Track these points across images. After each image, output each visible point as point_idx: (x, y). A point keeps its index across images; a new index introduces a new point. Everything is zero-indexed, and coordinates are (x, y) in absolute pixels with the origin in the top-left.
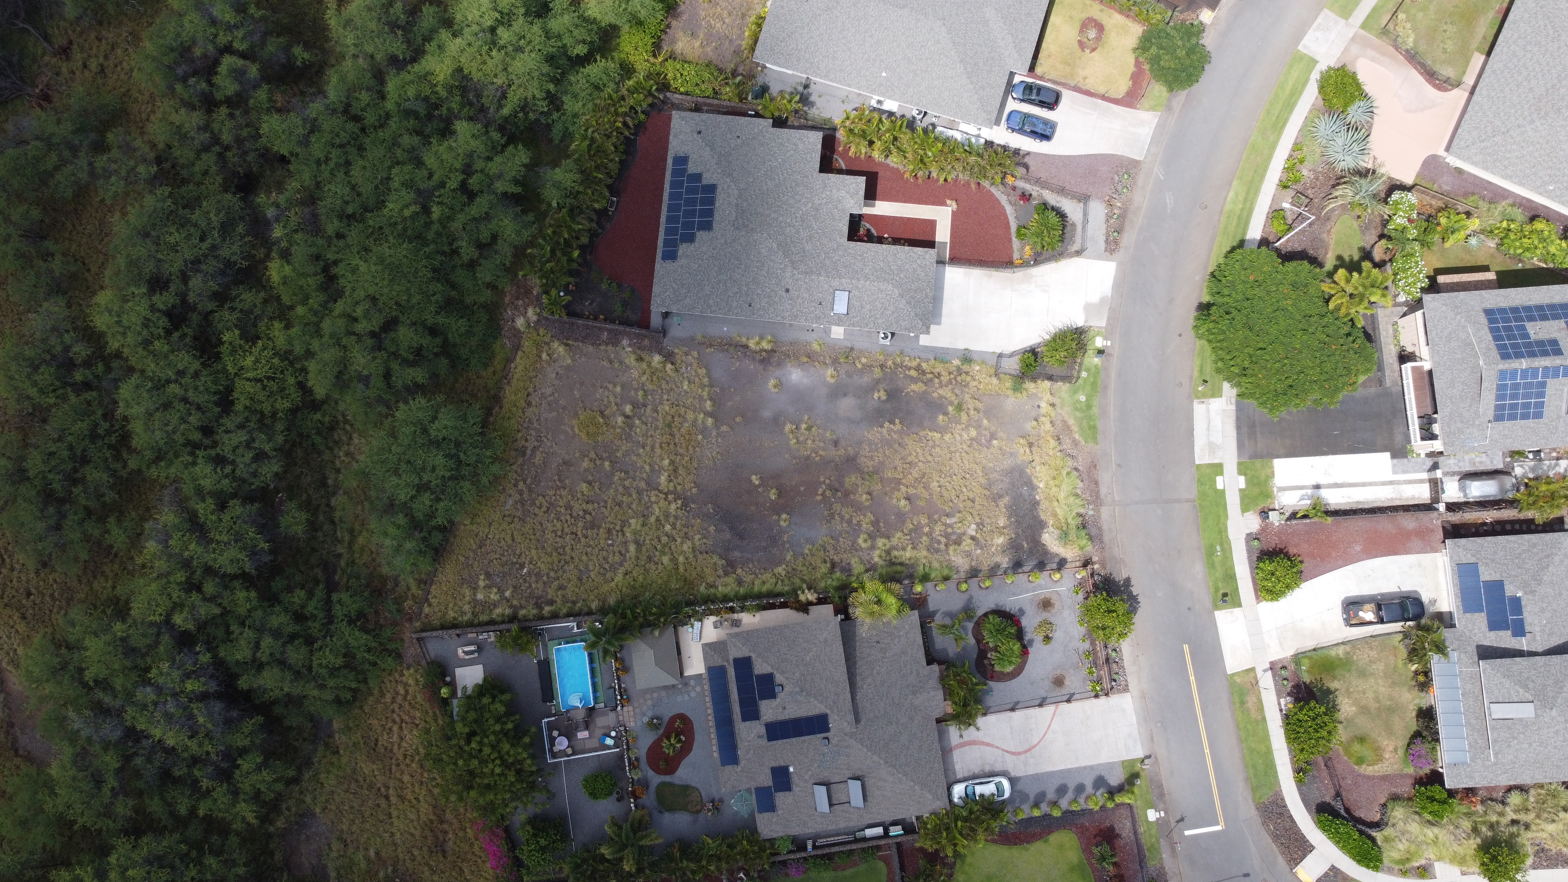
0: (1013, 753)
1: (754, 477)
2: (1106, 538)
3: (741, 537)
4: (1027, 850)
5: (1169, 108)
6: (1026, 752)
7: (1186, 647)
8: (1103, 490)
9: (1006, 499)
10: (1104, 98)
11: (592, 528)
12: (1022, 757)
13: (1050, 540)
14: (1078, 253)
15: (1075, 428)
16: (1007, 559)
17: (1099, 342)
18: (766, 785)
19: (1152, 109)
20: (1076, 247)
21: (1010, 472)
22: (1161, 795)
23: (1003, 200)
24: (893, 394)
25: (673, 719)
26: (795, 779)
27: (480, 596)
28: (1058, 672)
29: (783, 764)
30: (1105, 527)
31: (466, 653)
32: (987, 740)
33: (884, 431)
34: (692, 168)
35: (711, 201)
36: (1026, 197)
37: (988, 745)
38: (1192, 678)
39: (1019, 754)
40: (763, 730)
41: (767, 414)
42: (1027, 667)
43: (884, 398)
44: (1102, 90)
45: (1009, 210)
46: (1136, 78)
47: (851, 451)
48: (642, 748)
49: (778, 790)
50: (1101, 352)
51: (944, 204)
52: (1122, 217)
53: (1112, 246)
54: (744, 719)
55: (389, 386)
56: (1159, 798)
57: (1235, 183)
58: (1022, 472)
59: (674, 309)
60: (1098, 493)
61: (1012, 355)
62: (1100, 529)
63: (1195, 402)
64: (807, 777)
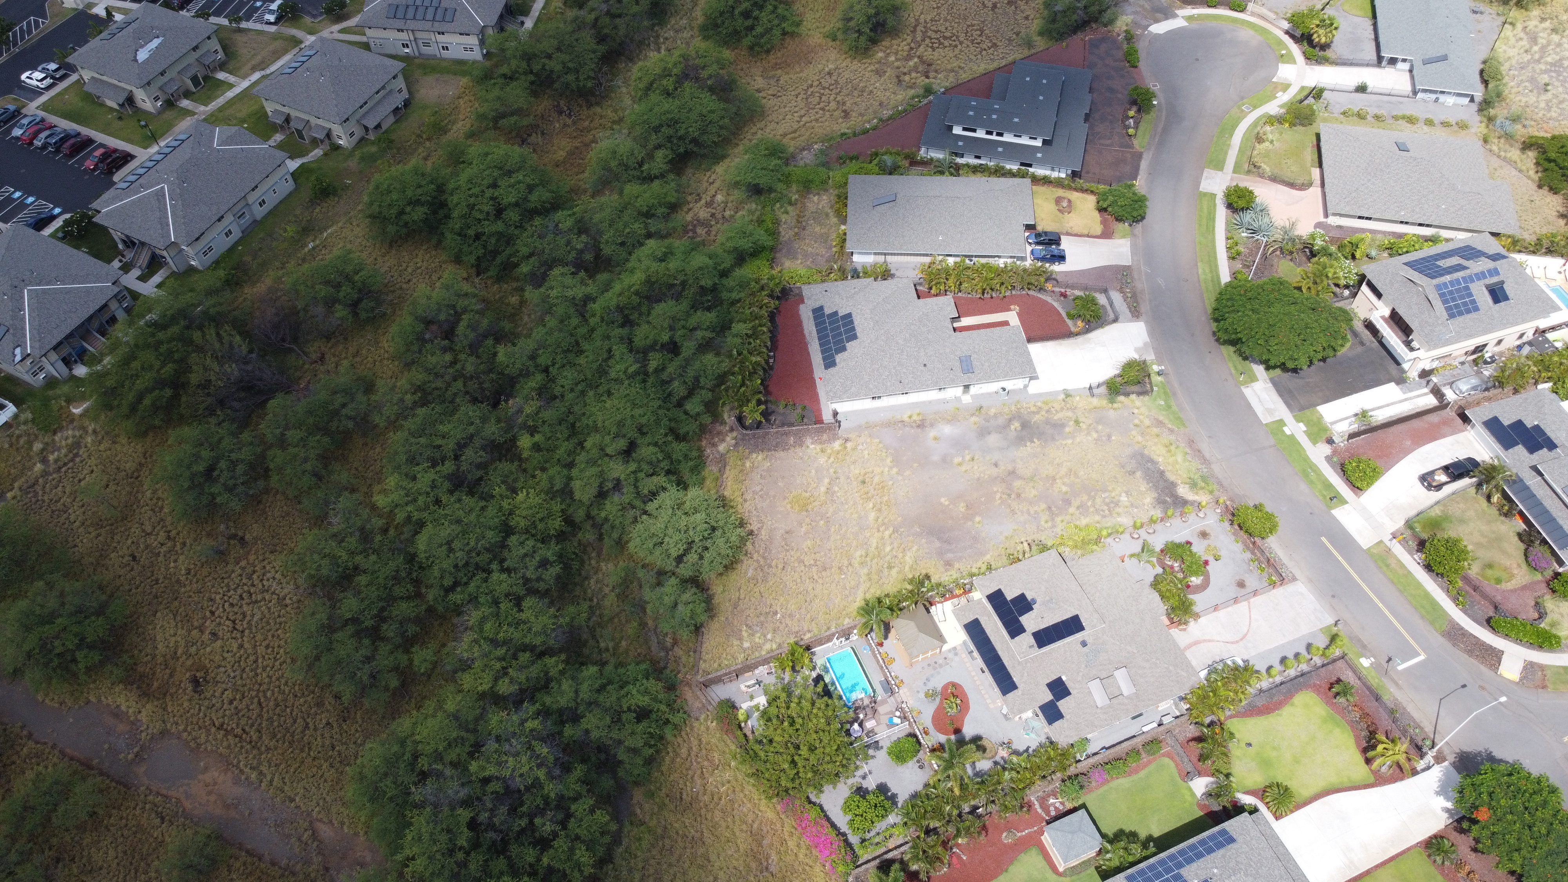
0: (1232, 643)
2: (1225, 484)
4: (1281, 715)
5: (1133, 235)
6: (1242, 639)
7: (1323, 539)
8: (1207, 455)
9: (1139, 473)
10: (1088, 236)
11: (825, 570)
12: (1241, 643)
14: (1115, 320)
15: (1166, 421)
16: (1158, 511)
17: (1156, 368)
18: (1047, 700)
19: (1124, 237)
20: (1112, 316)
21: (1133, 456)
22: (1364, 647)
23: (1049, 299)
24: (1025, 425)
25: (945, 687)
26: (1070, 685)
27: (746, 645)
28: (1238, 578)
29: (1055, 678)
30: (1220, 477)
31: (749, 687)
33: (1029, 449)
34: (828, 311)
35: (852, 322)
37: (1209, 641)
38: (1340, 558)
39: (1237, 642)
40: (1032, 641)
41: (935, 458)
42: (1212, 579)
43: (1019, 428)
44: (1086, 232)
45: (1056, 304)
46: (1104, 222)
47: (1010, 468)
48: (926, 719)
49: (1058, 700)
50: (1159, 374)
51: (1009, 310)
52: (1134, 296)
53: (1136, 314)
54: (1009, 639)
56: (1364, 649)
57: (1199, 264)
58: (1142, 455)
60: (1204, 457)
61: (1099, 386)
62: (1218, 479)
63: (1242, 388)
64: (1079, 678)
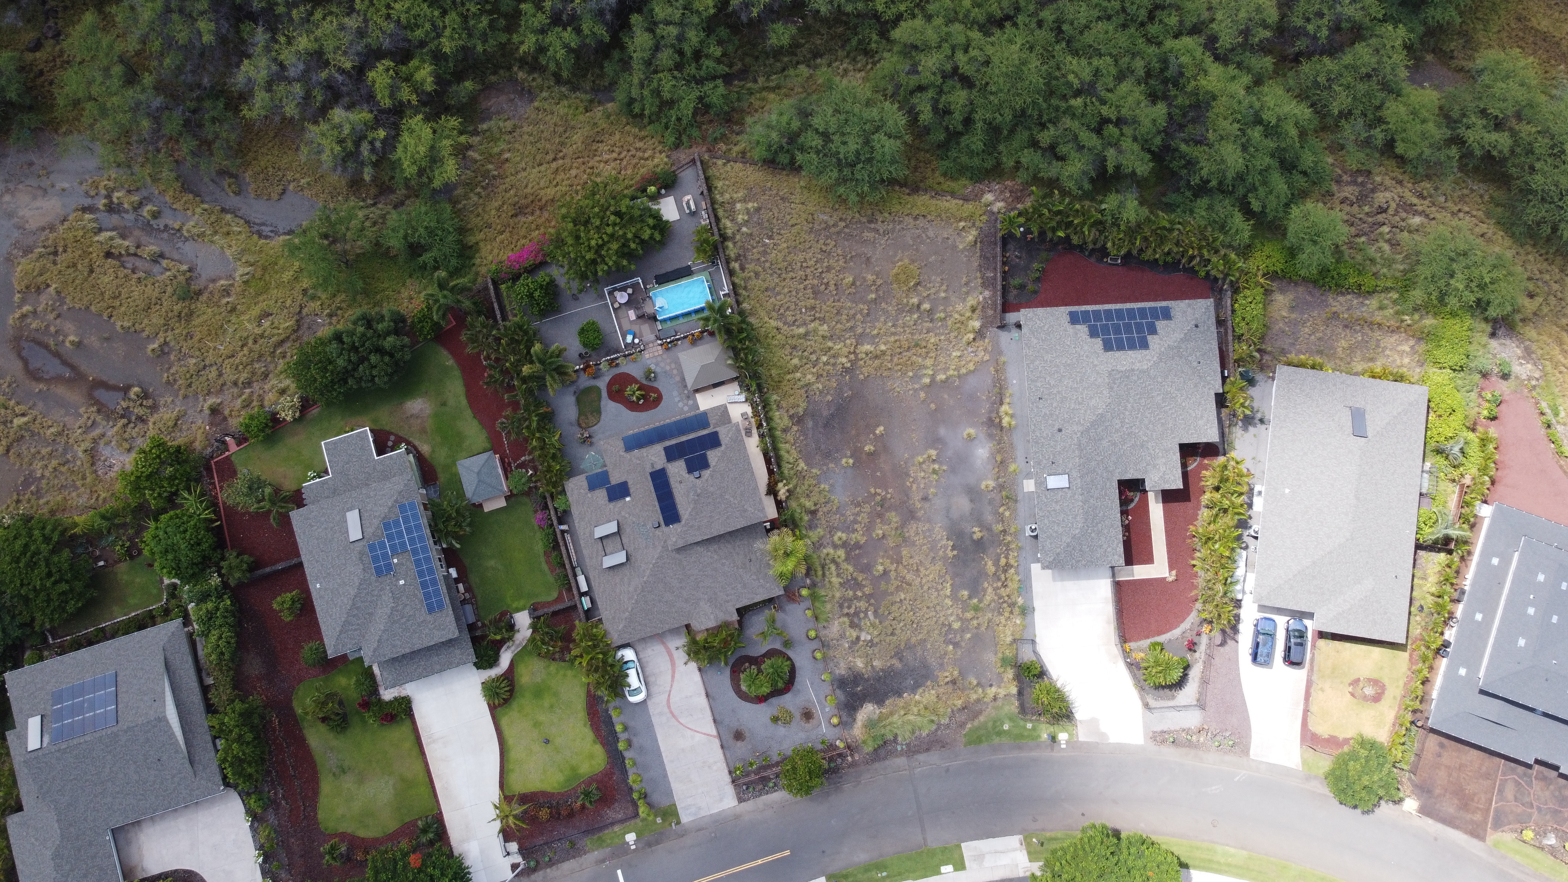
0: (668, 700)
1: (882, 428)
2: (877, 765)
3: (826, 426)
4: (585, 725)
5: (1308, 778)
6: (671, 713)
7: (787, 853)
8: (922, 757)
9: (898, 665)
10: (1306, 712)
11: (814, 293)
12: (666, 710)
13: (868, 710)
14: (1146, 706)
15: (976, 723)
16: (843, 673)
17: (1063, 737)
18: (611, 479)
19: (1304, 762)
20: (1152, 703)
21: (925, 666)
22: (649, 845)
23: (1186, 625)
24: (979, 545)
25: (656, 391)
26: (619, 504)
27: (738, 206)
28: (747, 734)
29: (631, 491)
30: (887, 762)
31: (688, 203)
32: (677, 676)
33: (944, 542)
34: (1160, 325)
35: (1132, 347)
36: (1192, 646)
37: (673, 677)
38: (760, 862)
39: (669, 707)
40: (658, 467)
41: (942, 431)
42: (748, 704)
43: (975, 537)
44: (1314, 708)
45: (1176, 633)
46: (1332, 741)
47: (920, 514)
48: (627, 367)
49: (608, 490)
50: (1053, 739)
51: (1171, 568)
52: (1189, 744)
53: (1160, 738)
54: (666, 449)
55: (912, 93)
56: (648, 842)
57: (1245, 853)
58: (926, 677)
59: (1025, 329)
60: (918, 752)
61: (1035, 652)
62: (885, 759)
63: (1021, 837)
64: (623, 513)
